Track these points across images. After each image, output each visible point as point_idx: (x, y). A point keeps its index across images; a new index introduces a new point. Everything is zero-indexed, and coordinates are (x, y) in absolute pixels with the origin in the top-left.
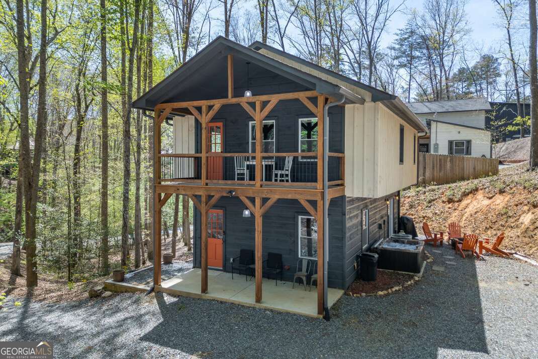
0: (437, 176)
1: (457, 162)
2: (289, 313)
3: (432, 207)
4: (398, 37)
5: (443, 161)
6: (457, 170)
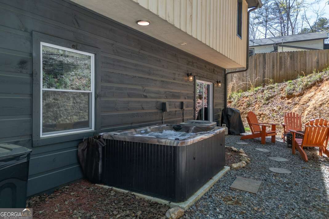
1: (299, 58)
3: (270, 104)
5: (283, 59)
6: (299, 66)
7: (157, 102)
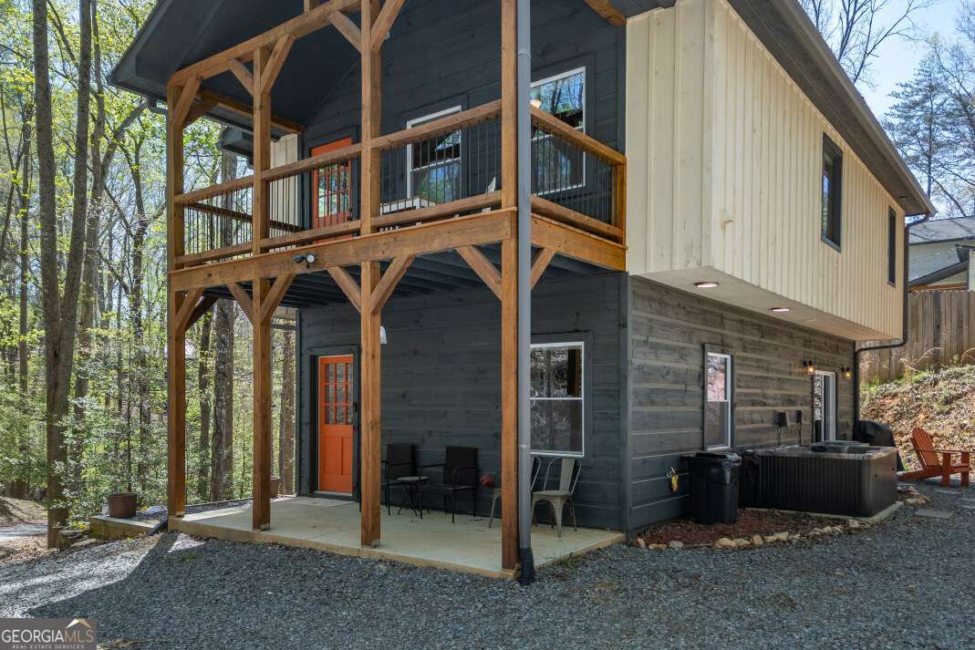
2: (434, 568)
4: (898, 101)
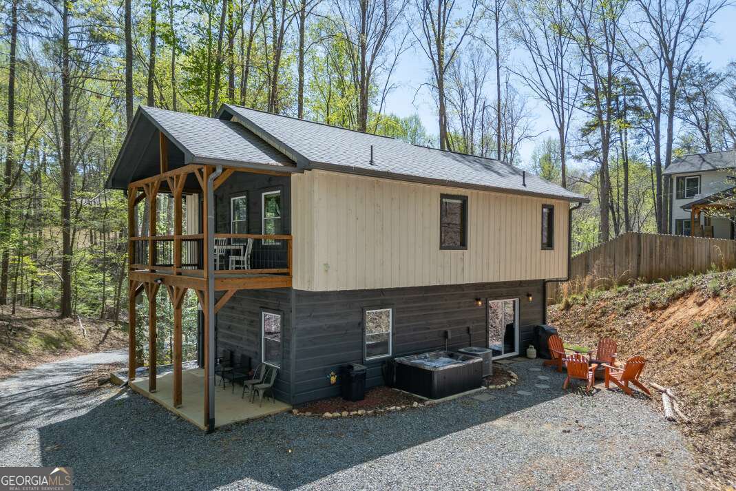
0: (656, 269)
1: (685, 246)
3: (627, 315)
6: (685, 259)
7: (440, 331)
